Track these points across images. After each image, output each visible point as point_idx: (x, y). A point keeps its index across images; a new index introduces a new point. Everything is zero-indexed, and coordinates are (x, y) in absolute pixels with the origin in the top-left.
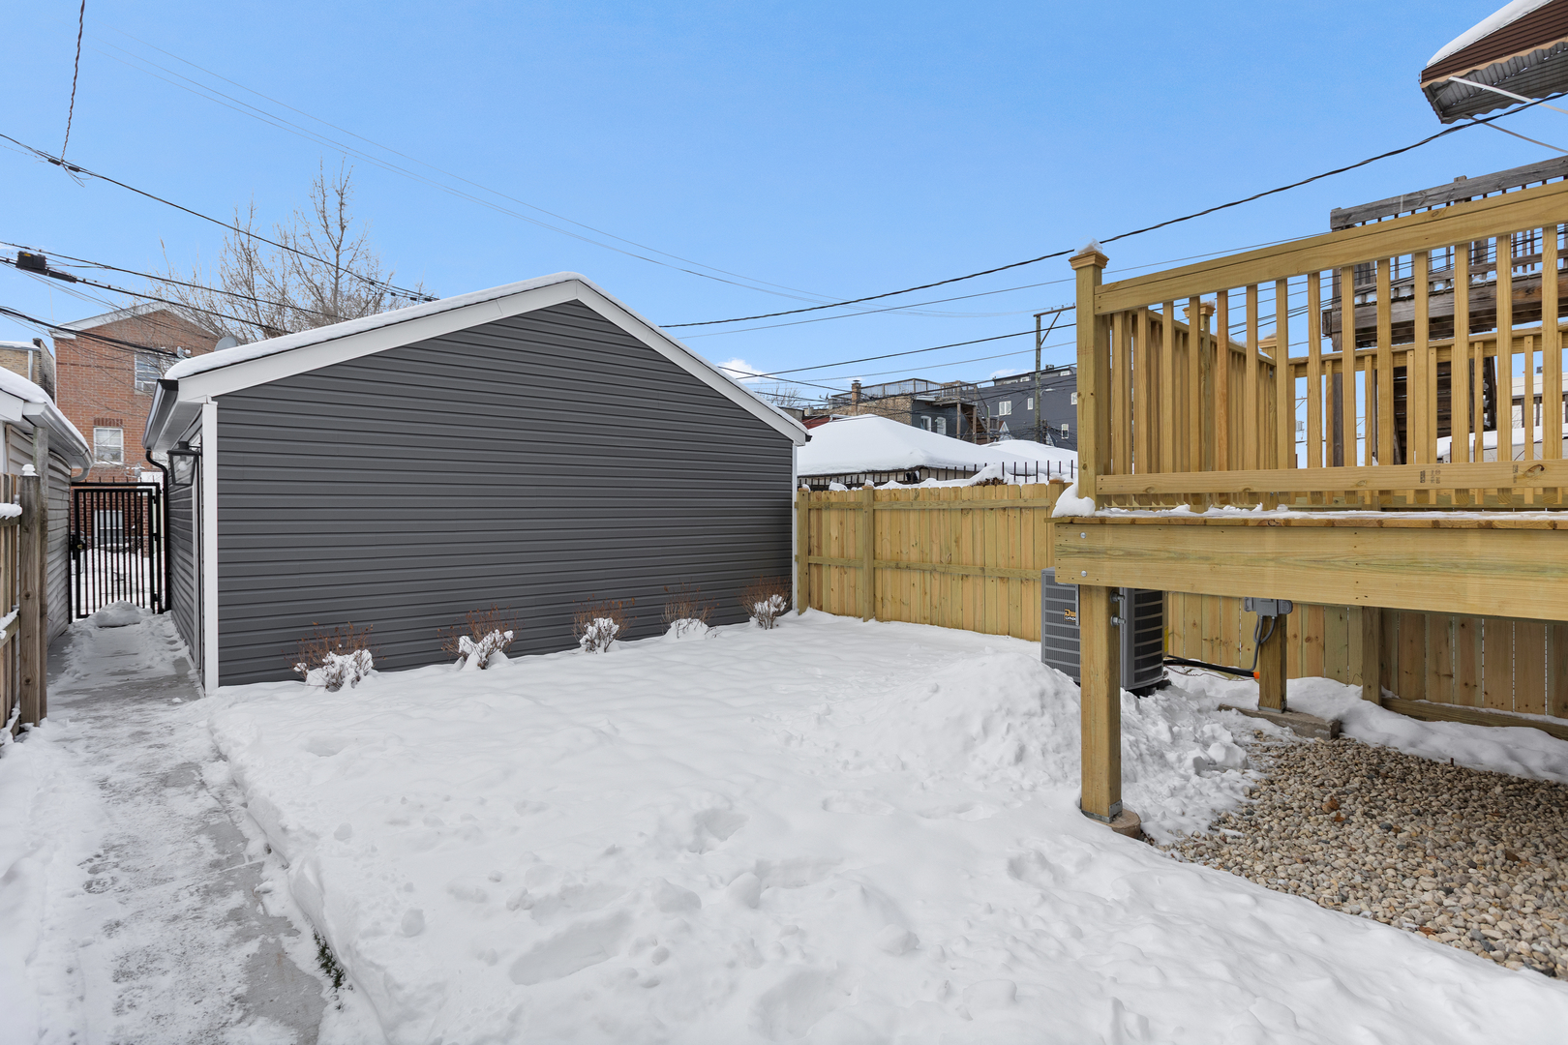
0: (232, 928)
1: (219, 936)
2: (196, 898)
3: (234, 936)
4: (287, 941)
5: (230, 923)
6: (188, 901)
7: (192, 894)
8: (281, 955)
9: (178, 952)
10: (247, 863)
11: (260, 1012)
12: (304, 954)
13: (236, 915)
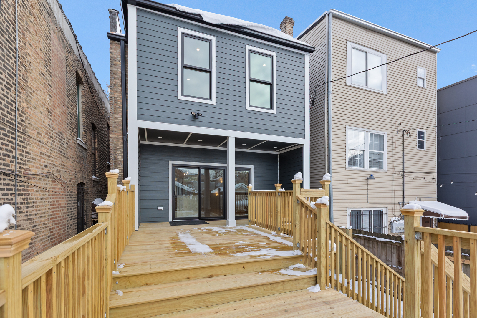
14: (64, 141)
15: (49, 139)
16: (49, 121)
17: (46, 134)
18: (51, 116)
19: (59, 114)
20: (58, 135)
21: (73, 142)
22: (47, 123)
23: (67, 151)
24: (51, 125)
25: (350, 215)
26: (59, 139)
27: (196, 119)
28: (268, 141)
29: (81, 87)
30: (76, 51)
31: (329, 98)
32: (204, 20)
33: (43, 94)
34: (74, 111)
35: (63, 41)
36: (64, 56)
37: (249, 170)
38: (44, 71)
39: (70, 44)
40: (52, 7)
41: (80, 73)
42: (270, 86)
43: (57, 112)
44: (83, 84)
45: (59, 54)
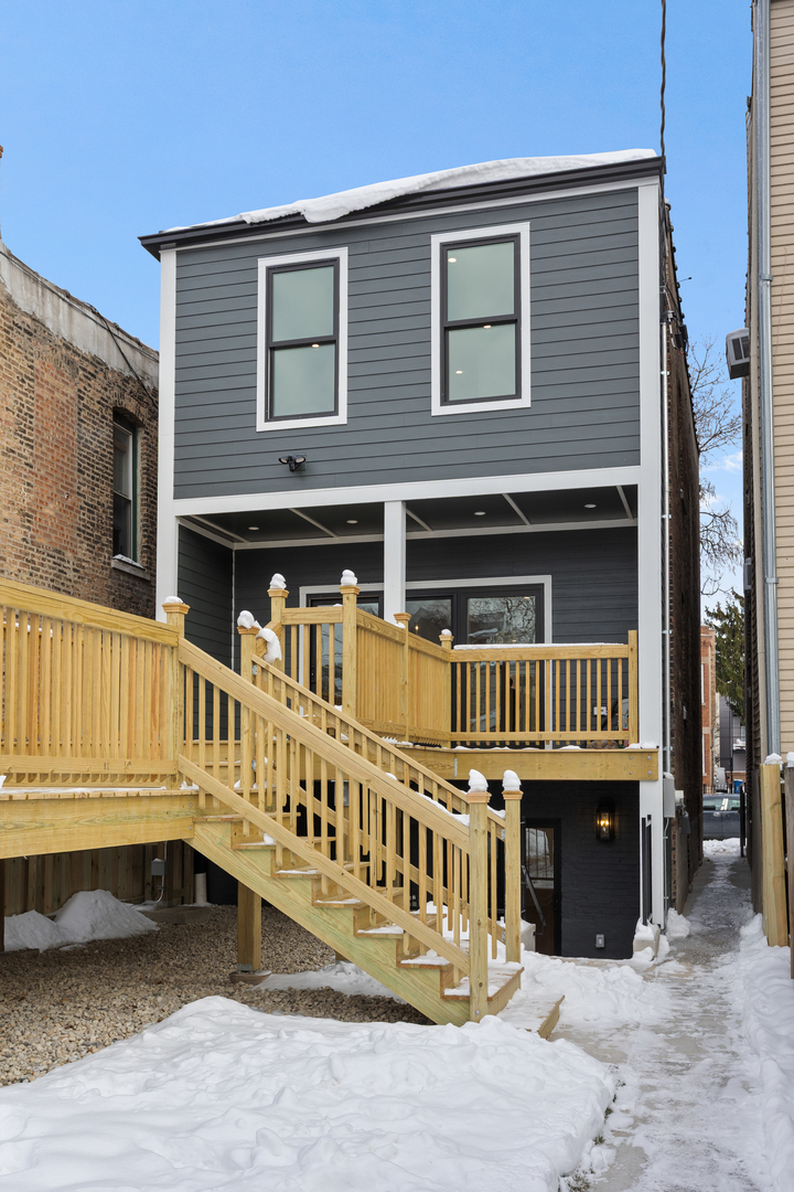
14: (66, 565)
15: (25, 565)
16: (25, 533)
17: (17, 557)
18: (29, 521)
19: (52, 513)
20: (48, 555)
21: (98, 567)
22: (19, 536)
23: (77, 586)
24: (29, 539)
26: (51, 564)
27: (297, 471)
28: (510, 495)
29: (141, 434)
30: (115, 363)
31: (759, 297)
32: (310, 218)
33: (10, 485)
34: (103, 499)
35: (70, 362)
36: (72, 392)
37: (537, 590)
38: (14, 443)
39: (94, 358)
40: (38, 316)
41: (130, 405)
42: (513, 327)
43: (46, 511)
44: (143, 426)
45: (57, 395)
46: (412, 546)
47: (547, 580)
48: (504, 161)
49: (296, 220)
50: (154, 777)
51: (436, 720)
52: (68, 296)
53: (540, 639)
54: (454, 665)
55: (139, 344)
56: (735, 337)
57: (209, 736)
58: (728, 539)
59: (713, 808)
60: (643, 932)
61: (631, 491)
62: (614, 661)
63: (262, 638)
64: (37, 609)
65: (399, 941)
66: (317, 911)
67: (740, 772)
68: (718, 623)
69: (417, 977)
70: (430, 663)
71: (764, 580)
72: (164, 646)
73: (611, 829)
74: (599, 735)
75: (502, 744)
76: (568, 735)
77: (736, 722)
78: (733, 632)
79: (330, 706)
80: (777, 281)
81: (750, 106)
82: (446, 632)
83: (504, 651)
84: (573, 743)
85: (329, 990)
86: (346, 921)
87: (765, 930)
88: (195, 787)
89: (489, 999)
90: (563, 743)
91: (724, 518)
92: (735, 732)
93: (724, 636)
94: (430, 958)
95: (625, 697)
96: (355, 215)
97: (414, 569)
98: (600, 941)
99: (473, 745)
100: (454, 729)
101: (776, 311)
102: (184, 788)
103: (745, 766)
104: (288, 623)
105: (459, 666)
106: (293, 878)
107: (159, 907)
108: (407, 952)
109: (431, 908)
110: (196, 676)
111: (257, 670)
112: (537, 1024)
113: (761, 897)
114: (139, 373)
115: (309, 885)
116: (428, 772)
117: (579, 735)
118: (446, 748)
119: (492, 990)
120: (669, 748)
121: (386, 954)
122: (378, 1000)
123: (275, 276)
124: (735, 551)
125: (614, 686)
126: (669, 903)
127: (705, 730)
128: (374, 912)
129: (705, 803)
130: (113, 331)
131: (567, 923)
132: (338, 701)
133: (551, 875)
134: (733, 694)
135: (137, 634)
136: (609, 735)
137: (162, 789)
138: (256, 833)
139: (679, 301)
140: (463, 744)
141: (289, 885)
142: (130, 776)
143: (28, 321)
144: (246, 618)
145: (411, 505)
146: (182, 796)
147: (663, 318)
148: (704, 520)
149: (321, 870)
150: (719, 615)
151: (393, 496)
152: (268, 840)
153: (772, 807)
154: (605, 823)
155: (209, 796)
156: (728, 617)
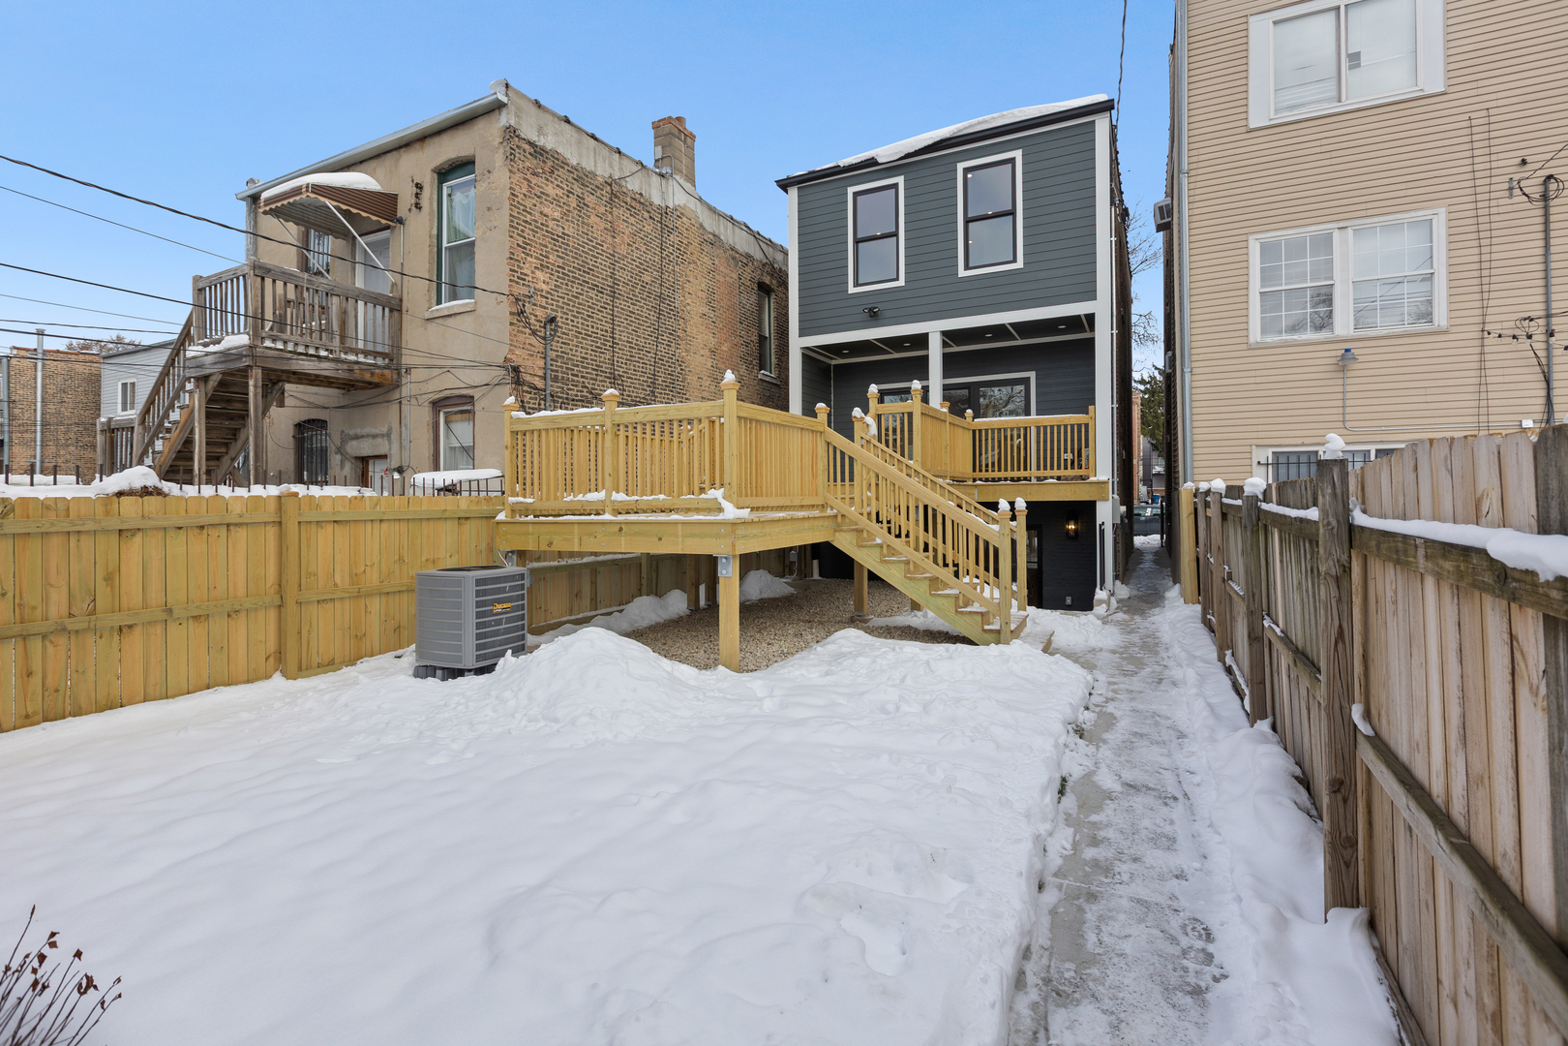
0: (1102, 834)
1: (1110, 833)
2: (1117, 870)
3: (1101, 829)
4: (1074, 812)
5: (1100, 838)
6: (1124, 868)
7: (1119, 873)
8: (1080, 807)
9: (1136, 836)
10: (1066, 882)
11: (1104, 791)
12: (1070, 802)
13: (1095, 842)
15: (712, 381)
16: (712, 362)
18: (714, 355)
22: (709, 364)
24: (715, 366)
25: (1268, 464)
27: (874, 317)
28: (1010, 324)
29: (773, 296)
30: (758, 255)
31: (1180, 185)
32: (880, 161)
33: (704, 335)
34: (753, 338)
35: (734, 258)
36: (735, 276)
37: (1026, 381)
38: (705, 310)
39: (747, 254)
40: (717, 233)
41: (767, 280)
42: (1011, 217)
43: (723, 348)
44: (773, 291)
45: (727, 279)
46: (946, 356)
47: (1032, 375)
48: (1005, 113)
49: (872, 162)
50: (813, 506)
51: (964, 467)
52: (732, 218)
53: (1027, 413)
54: (974, 431)
55: (770, 241)
56: (1160, 205)
57: (843, 480)
58: (1151, 331)
59: (1139, 515)
60: (1100, 594)
61: (1091, 318)
62: (1079, 426)
63: (866, 422)
64: (759, 418)
65: (957, 598)
66: (908, 581)
67: (1160, 489)
68: (1142, 387)
69: (968, 618)
70: (960, 430)
71: (1182, 370)
72: (817, 432)
73: (1076, 531)
74: (1069, 472)
75: (1006, 479)
76: (1048, 473)
77: (1155, 455)
78: (1152, 392)
79: (905, 460)
80: (1193, 173)
81: (1172, 50)
82: (969, 411)
83: (1006, 421)
84: (1052, 478)
85: (910, 627)
86: (925, 586)
87: (1183, 594)
88: (835, 511)
89: (1012, 632)
90: (1046, 478)
91: (1148, 316)
92: (1154, 461)
93: (1146, 396)
94: (976, 607)
95: (1087, 446)
96: (908, 156)
97: (947, 371)
98: (1069, 601)
99: (987, 480)
100: (974, 471)
101: (1192, 192)
102: (829, 512)
103: (1164, 484)
104: (879, 413)
105: (977, 432)
106: (893, 562)
107: (794, 580)
108: (961, 604)
109: (967, 579)
110: (835, 448)
111: (864, 442)
112: (1041, 646)
113: (1179, 574)
114: (771, 260)
115: (902, 566)
116: (968, 500)
117: (1056, 473)
118: (970, 483)
119: (1013, 627)
120: (1116, 479)
121: (949, 605)
122: (940, 633)
123: (858, 198)
124: (1155, 339)
125: (1079, 440)
126: (1116, 577)
127: (1135, 462)
128: (942, 581)
129: (1136, 512)
130: (757, 236)
131: (1046, 589)
132: (911, 458)
133: (1036, 560)
134: (1153, 435)
135: (805, 426)
136: (1076, 472)
137: (816, 513)
138: (871, 536)
139: (1120, 183)
140: (981, 480)
141: (891, 566)
142: (803, 506)
143: (711, 236)
144: (857, 412)
145: (945, 333)
146: (829, 517)
147: (1112, 203)
148: (1134, 319)
149: (909, 557)
150: (1142, 382)
151: (934, 329)
152: (879, 541)
153: (1188, 516)
154: (1072, 527)
155: (843, 516)
156: (1149, 383)
